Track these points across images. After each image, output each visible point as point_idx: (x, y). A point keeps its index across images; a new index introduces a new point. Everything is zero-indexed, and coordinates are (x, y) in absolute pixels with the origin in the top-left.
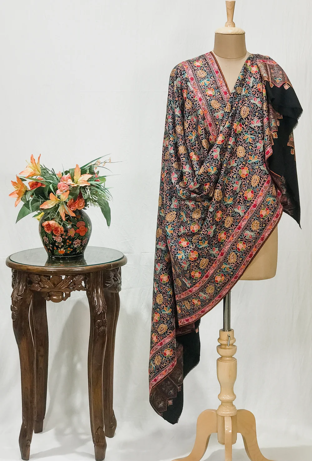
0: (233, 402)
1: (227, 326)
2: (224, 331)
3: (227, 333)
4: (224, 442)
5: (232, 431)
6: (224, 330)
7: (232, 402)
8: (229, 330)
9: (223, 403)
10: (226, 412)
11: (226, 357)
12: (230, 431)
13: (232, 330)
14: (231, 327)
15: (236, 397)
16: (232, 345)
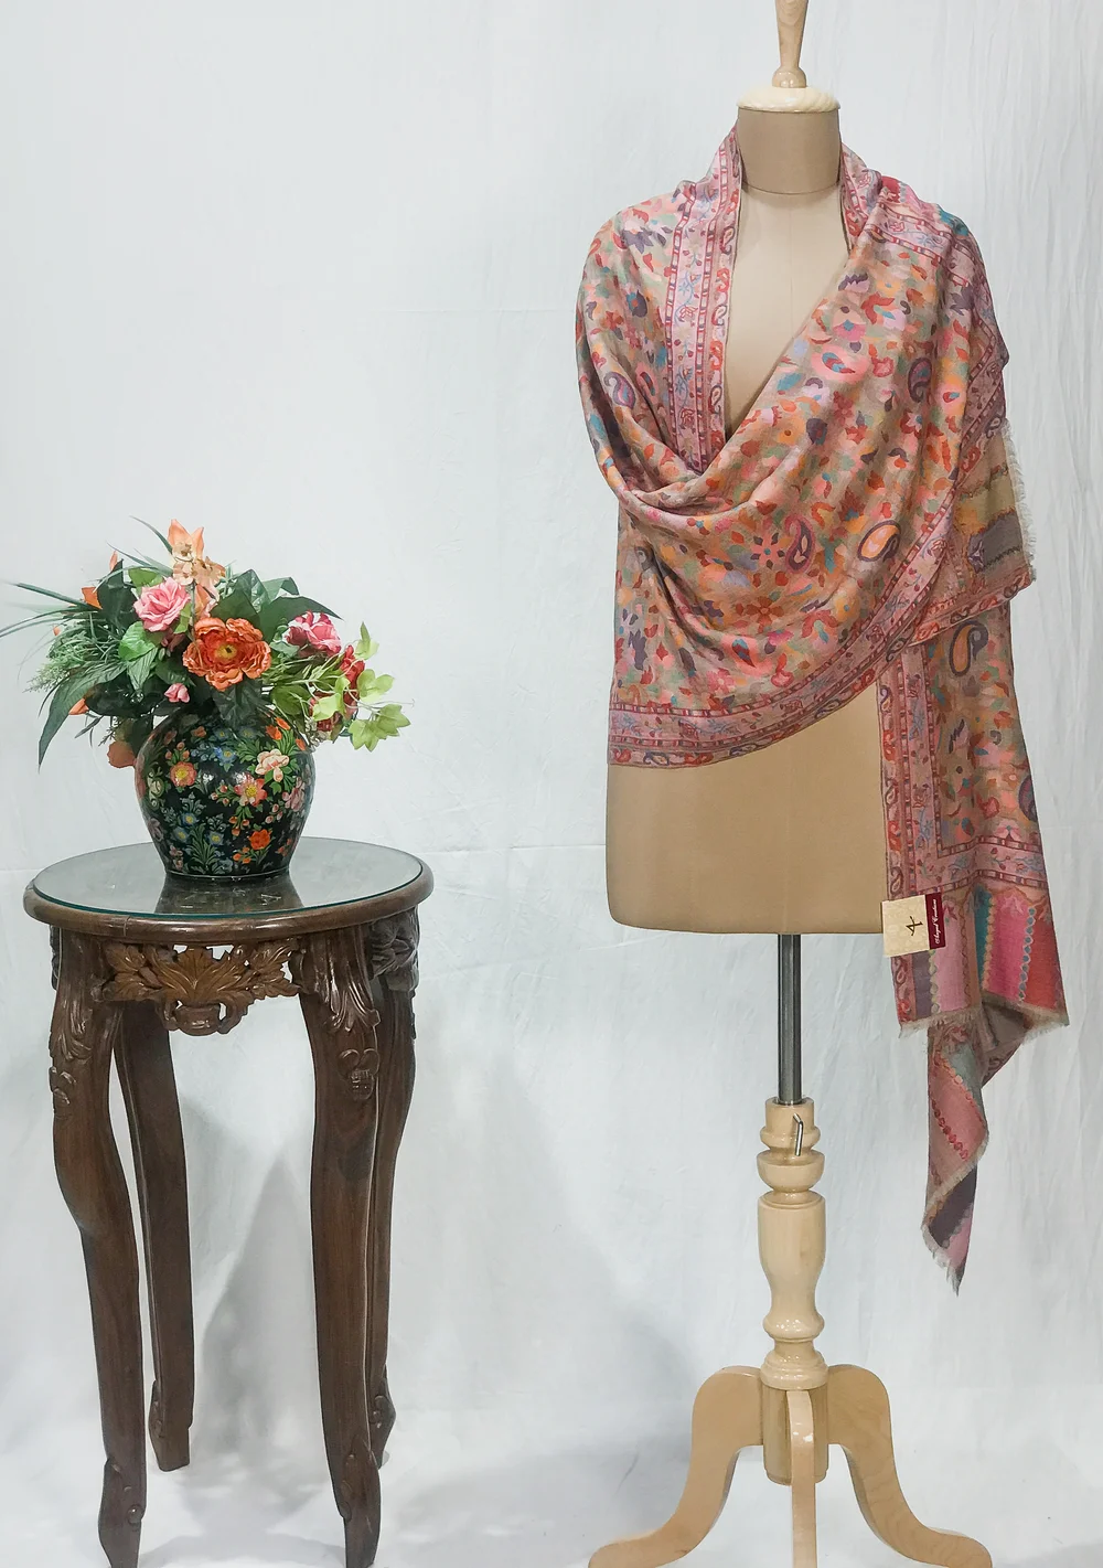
0: (815, 1341)
1: (790, 1088)
2: (779, 1103)
3: (791, 1111)
4: (788, 1472)
5: (815, 1439)
6: (781, 1101)
7: (811, 1342)
8: (799, 1101)
9: (781, 1346)
10: (794, 1376)
11: (790, 1192)
12: (809, 1438)
13: (808, 1101)
14: (805, 1093)
15: (822, 1325)
16: (809, 1149)
